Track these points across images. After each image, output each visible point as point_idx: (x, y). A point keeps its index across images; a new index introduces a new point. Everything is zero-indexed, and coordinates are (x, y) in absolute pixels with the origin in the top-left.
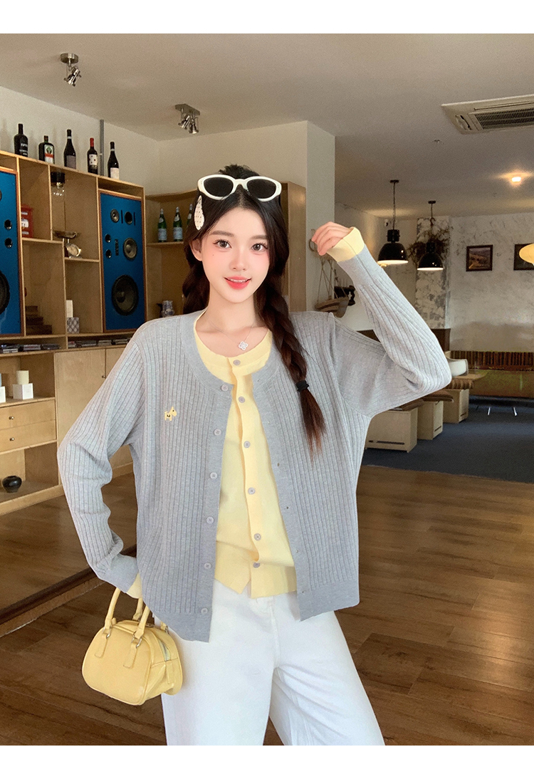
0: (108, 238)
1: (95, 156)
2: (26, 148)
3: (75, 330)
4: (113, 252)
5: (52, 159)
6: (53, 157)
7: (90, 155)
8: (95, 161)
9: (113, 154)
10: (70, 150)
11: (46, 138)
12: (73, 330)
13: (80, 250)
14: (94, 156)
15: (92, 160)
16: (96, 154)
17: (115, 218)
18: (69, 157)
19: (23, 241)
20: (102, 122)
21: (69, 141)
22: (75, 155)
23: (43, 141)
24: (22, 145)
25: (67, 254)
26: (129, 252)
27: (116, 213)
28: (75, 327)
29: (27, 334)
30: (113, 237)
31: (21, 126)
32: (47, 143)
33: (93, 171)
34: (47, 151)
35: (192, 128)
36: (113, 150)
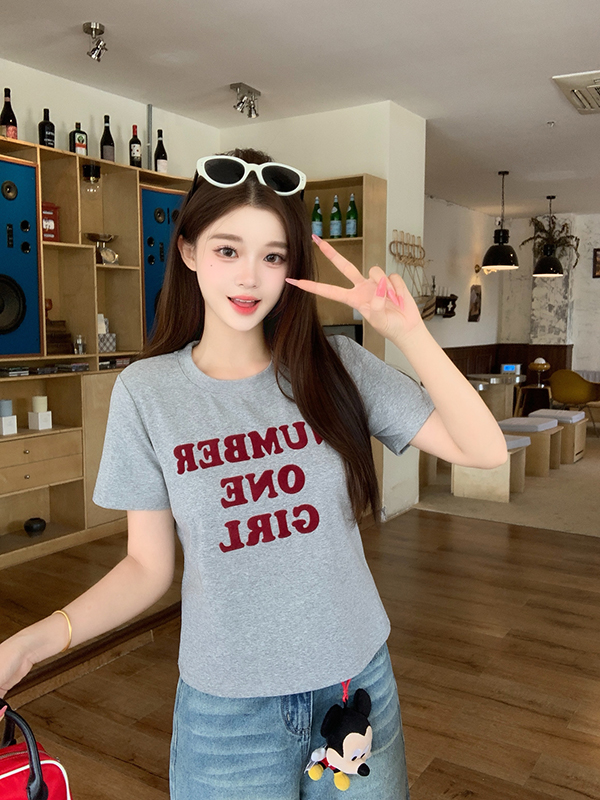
0: (151, 241)
1: (139, 146)
2: (52, 137)
4: (157, 257)
5: (84, 149)
6: (86, 147)
7: (133, 145)
8: (138, 152)
9: (160, 143)
10: (107, 139)
11: (78, 125)
13: (117, 256)
15: (135, 150)
17: (160, 218)
18: (107, 147)
19: (44, 245)
20: (150, 108)
21: (107, 129)
22: (113, 145)
23: (75, 129)
24: (47, 133)
25: (100, 260)
27: (161, 212)
28: (111, 344)
29: (48, 354)
30: (157, 240)
31: (46, 112)
32: (79, 131)
33: (136, 164)
34: (79, 141)
35: (250, 111)
36: (160, 139)
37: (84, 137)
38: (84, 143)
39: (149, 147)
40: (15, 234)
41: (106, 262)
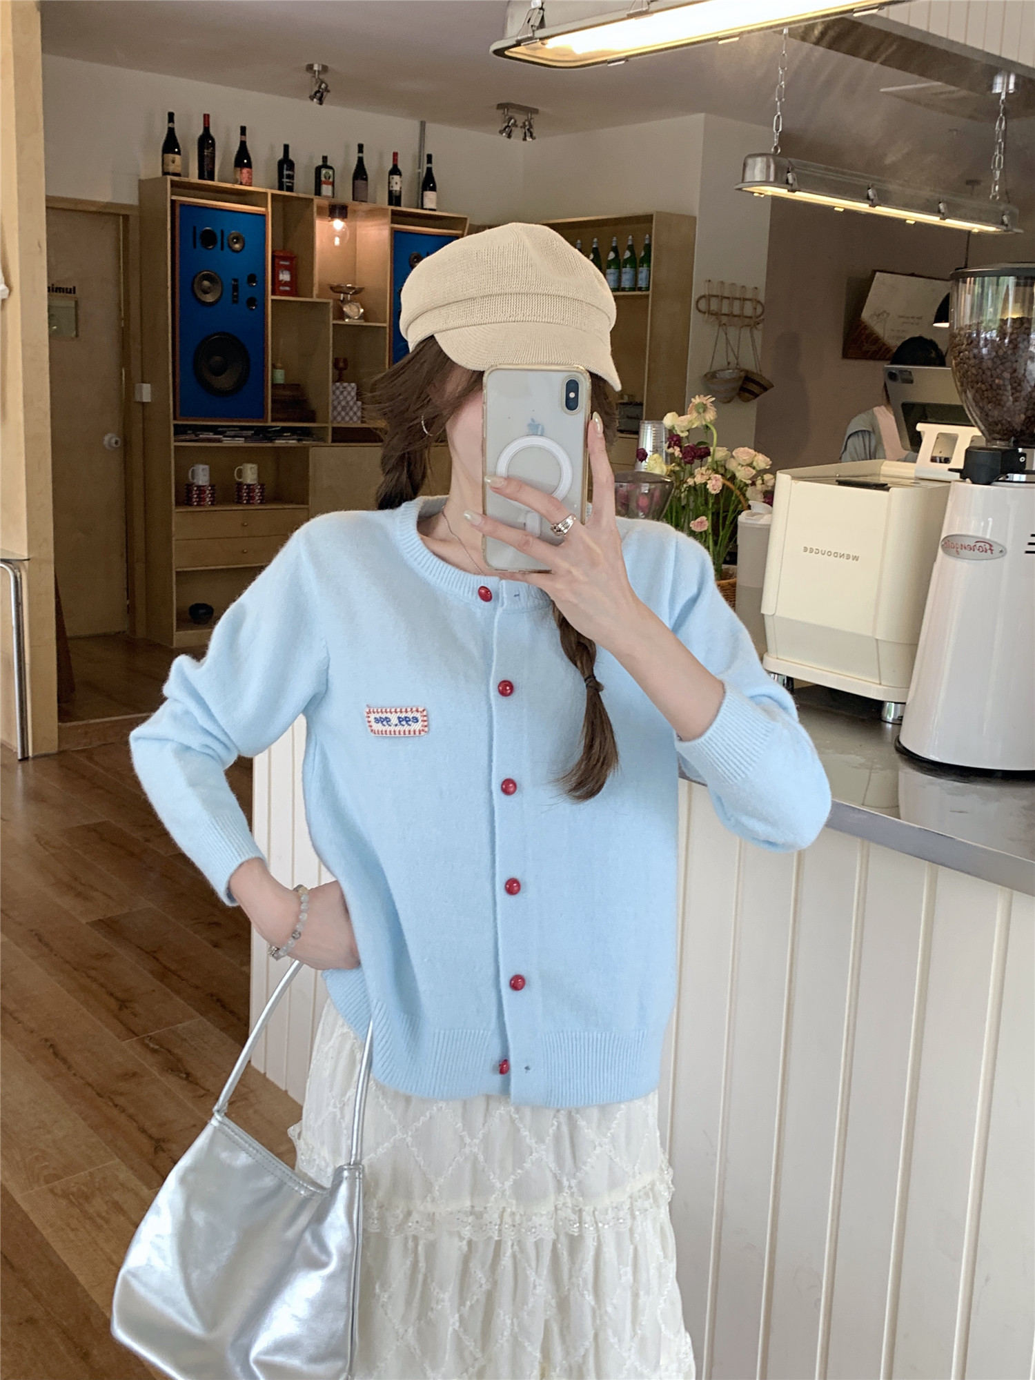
2: (291, 177)
3: (355, 419)
5: (330, 187)
6: (333, 184)
7: (391, 177)
8: (397, 184)
9: (429, 170)
10: (360, 173)
11: (325, 159)
12: (351, 419)
13: (362, 310)
14: (396, 178)
15: (393, 183)
16: (400, 174)
18: (360, 183)
19: (272, 300)
20: (423, 124)
21: (360, 160)
22: (366, 179)
23: (320, 163)
24: (286, 172)
25: (341, 315)
28: (355, 413)
29: (273, 420)
31: (286, 147)
32: (325, 166)
33: (394, 199)
34: (325, 177)
35: (525, 133)
36: (429, 165)
37: (331, 172)
38: (331, 180)
39: (419, 173)
40: (240, 289)
41: (349, 317)
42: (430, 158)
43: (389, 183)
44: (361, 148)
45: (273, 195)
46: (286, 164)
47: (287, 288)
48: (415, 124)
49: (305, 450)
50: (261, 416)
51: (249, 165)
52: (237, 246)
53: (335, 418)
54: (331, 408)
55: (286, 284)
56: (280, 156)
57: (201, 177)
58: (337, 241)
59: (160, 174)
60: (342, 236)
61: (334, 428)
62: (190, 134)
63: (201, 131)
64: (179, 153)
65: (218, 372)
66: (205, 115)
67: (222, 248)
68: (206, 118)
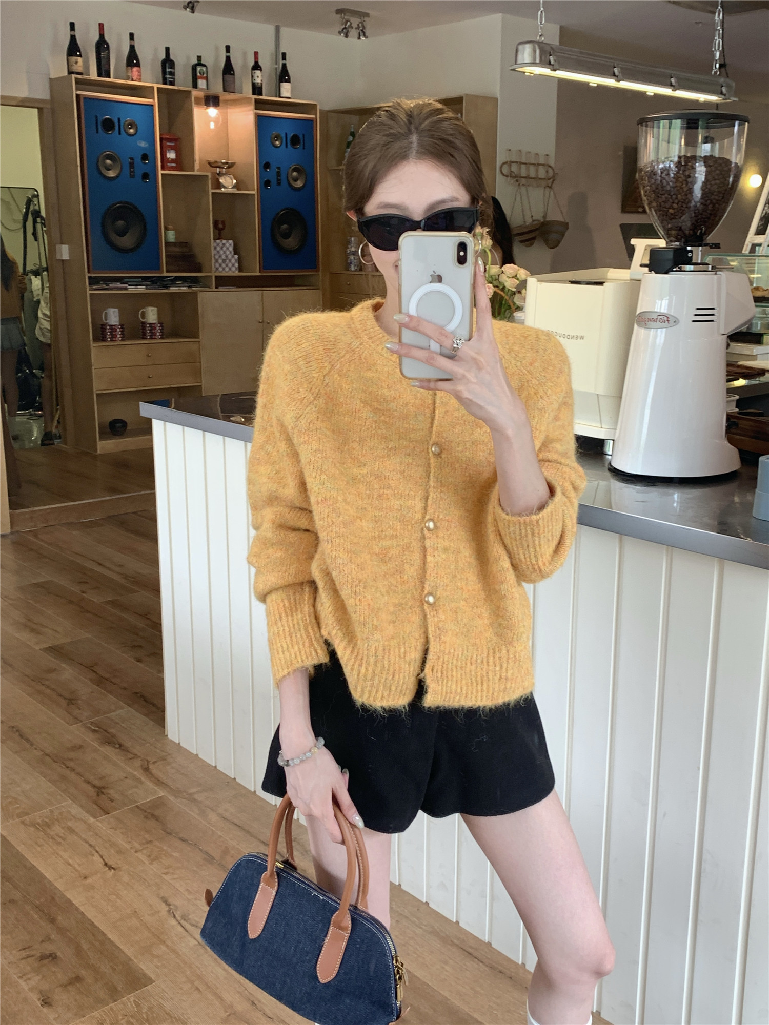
0: (267, 165)
1: (259, 71)
2: (172, 74)
4: (274, 181)
5: (204, 81)
6: (207, 79)
7: (254, 71)
8: (259, 77)
9: (284, 66)
10: (228, 69)
11: (199, 58)
12: (230, 269)
13: (235, 181)
14: (258, 73)
15: (256, 78)
16: (261, 70)
17: (277, 143)
18: (228, 77)
20: (278, 29)
21: (228, 58)
22: (233, 74)
24: (168, 70)
25: (219, 185)
26: (296, 180)
27: (278, 137)
28: (233, 265)
29: (167, 271)
30: (274, 165)
31: (167, 49)
32: (200, 64)
33: (257, 90)
34: (200, 73)
35: (359, 33)
36: (284, 62)
38: (205, 75)
39: (276, 69)
40: (136, 165)
41: (225, 187)
42: (284, 55)
43: (252, 77)
44: (228, 49)
45: (158, 88)
46: (168, 63)
47: (174, 165)
48: (271, 29)
49: (195, 294)
50: (158, 268)
51: (138, 65)
52: (132, 131)
53: (217, 269)
54: (213, 261)
55: (173, 161)
56: (163, 57)
57: (100, 75)
58: (212, 125)
59: (66, 73)
60: (216, 121)
61: (216, 277)
62: (88, 39)
63: (97, 38)
64: (80, 56)
65: (122, 234)
66: (100, 24)
67: (120, 133)
68: (101, 26)
